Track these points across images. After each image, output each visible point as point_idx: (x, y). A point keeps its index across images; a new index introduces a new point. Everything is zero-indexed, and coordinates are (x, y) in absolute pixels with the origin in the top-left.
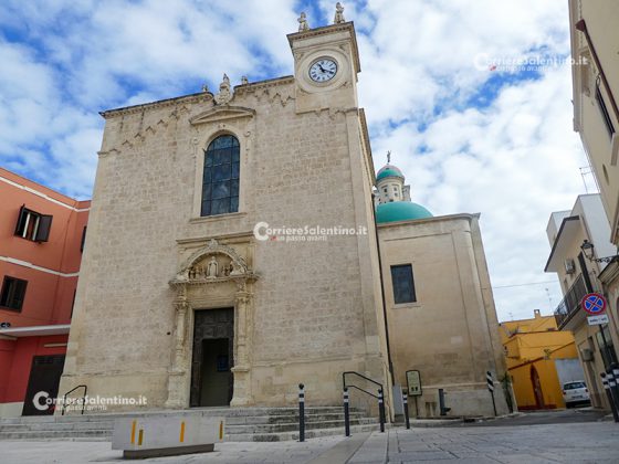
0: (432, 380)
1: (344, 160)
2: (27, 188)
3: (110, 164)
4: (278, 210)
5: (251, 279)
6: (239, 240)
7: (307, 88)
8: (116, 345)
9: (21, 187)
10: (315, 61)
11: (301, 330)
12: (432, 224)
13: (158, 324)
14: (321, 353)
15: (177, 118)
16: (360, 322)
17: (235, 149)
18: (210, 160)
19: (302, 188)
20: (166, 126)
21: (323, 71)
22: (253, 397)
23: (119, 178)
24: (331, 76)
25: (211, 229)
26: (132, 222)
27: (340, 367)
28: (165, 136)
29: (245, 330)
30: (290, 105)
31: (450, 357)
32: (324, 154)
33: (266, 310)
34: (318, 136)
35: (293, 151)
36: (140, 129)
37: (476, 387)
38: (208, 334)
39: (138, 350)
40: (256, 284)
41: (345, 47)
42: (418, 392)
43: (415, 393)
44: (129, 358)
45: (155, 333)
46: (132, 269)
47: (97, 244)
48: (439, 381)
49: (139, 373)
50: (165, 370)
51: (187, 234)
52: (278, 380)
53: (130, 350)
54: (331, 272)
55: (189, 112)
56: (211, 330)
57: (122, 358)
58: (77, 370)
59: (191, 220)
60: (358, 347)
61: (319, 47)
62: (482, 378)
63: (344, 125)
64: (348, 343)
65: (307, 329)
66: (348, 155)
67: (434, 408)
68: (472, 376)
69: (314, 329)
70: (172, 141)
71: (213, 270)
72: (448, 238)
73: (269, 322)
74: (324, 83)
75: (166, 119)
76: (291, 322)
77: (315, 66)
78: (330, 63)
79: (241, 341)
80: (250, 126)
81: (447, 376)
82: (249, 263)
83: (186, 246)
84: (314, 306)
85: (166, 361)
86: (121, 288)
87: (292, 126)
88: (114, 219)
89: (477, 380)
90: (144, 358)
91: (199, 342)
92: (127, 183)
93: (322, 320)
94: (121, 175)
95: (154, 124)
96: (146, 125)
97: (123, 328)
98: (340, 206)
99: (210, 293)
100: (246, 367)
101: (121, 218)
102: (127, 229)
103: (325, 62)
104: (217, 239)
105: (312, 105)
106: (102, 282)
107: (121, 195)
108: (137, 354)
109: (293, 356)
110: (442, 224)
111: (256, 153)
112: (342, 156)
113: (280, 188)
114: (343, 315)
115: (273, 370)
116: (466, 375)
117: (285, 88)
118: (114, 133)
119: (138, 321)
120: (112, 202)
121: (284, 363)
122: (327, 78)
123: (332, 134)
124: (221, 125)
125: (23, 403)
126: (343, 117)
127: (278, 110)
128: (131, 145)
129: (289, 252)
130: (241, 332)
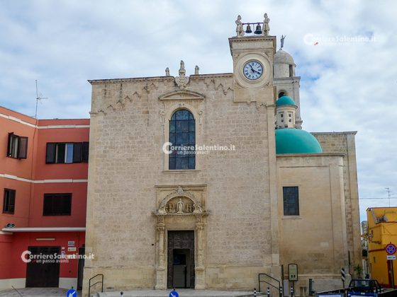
0: (305, 270)
1: (265, 141)
2: (11, 118)
3: (99, 122)
4: (222, 171)
5: (205, 215)
6: (196, 188)
7: (242, 83)
8: (118, 250)
9: (7, 117)
10: (248, 63)
11: (235, 248)
12: (316, 158)
13: (145, 239)
14: (246, 261)
15: (148, 92)
16: (269, 246)
17: (191, 122)
18: (173, 128)
19: (237, 157)
20: (140, 97)
21: (253, 71)
22: (207, 284)
23: (107, 134)
24: (258, 75)
25: (177, 179)
26: (121, 169)
27: (257, 270)
28: (140, 105)
29: (202, 246)
30: (230, 94)
31: (318, 256)
32: (251, 134)
33: (214, 234)
34: (248, 121)
35: (231, 130)
36: (121, 97)
37: (334, 277)
38: (177, 246)
39: (133, 254)
40: (208, 218)
41: (269, 54)
42: (295, 279)
43: (293, 279)
44: (128, 258)
45: (144, 244)
46: (124, 202)
47: (97, 182)
48: (310, 272)
49: (135, 268)
50: (152, 267)
51: (161, 181)
52: (221, 276)
53: (128, 253)
54: (253, 214)
55: (157, 88)
56: (178, 243)
57: (123, 258)
58: (93, 264)
59: (163, 172)
60: (267, 259)
61: (251, 51)
62: (338, 272)
63: (265, 115)
64: (262, 257)
65: (238, 247)
66: (267, 138)
67: (305, 291)
68: (332, 270)
69: (242, 248)
70: (145, 110)
71: (181, 207)
72: (326, 170)
73: (216, 242)
74: (254, 81)
75: (140, 92)
76: (229, 242)
77: (248, 66)
78: (258, 65)
79: (200, 252)
80: (201, 106)
81: (315, 269)
82: (203, 204)
83: (161, 189)
84: (243, 234)
85: (153, 261)
86: (118, 213)
87: (230, 111)
88: (108, 165)
89: (335, 272)
90: (137, 259)
91: (172, 250)
92: (114, 139)
93: (247, 243)
94: (109, 132)
95: (131, 95)
96: (125, 94)
97: (122, 240)
98: (261, 172)
99: (178, 222)
100: (203, 267)
101: (112, 164)
102: (118, 173)
103: (255, 64)
104: (182, 186)
105: (244, 97)
106: (104, 208)
107: (111, 147)
108: (133, 256)
109: (230, 262)
110: (323, 158)
111: (206, 128)
112: (263, 138)
113: (222, 155)
114: (260, 240)
115: (218, 269)
116: (328, 269)
117: (226, 80)
118: (99, 98)
119: (131, 235)
120: (105, 152)
121: (225, 266)
122: (255, 77)
123: (257, 121)
124: (182, 103)
125: (25, 279)
126: (265, 110)
127: (221, 96)
128: (114, 110)
129: (228, 199)
130: (200, 247)
